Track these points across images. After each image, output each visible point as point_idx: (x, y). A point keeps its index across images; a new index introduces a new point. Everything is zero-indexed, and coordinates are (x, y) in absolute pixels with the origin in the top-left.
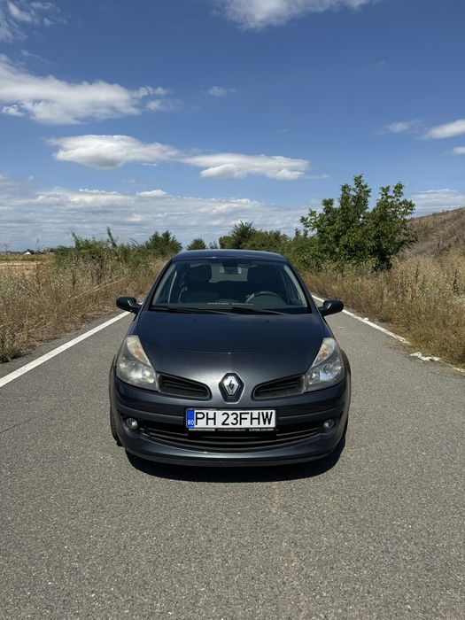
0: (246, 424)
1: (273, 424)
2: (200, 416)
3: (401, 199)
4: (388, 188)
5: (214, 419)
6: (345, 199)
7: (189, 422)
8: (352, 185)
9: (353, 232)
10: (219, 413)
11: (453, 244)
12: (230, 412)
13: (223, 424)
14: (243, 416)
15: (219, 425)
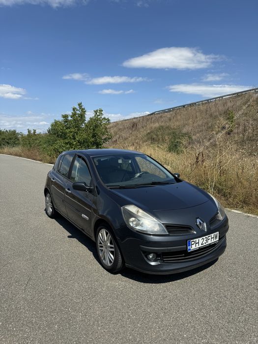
0: (210, 242)
1: (218, 239)
2: (193, 243)
3: (103, 117)
4: (97, 111)
5: (198, 243)
6: (74, 115)
7: (189, 248)
8: (77, 107)
9: (81, 133)
10: (200, 239)
11: (118, 139)
12: (204, 238)
13: (202, 244)
14: (209, 238)
15: (200, 246)
